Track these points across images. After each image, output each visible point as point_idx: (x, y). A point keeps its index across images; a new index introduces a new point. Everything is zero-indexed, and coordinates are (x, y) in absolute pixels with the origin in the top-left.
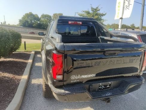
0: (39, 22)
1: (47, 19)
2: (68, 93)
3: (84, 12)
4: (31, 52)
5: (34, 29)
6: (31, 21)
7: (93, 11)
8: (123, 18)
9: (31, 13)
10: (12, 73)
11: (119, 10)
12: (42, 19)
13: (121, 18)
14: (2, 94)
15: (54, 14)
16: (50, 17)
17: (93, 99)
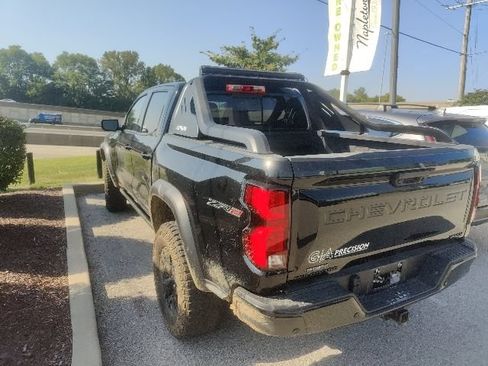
0: (49, 81)
1: (82, 70)
2: (304, 308)
3: (228, 49)
4: (60, 189)
5: (32, 107)
6: (18, 75)
7: (258, 48)
8: (350, 70)
9: (18, 47)
10: (26, 271)
11: (337, 47)
12: (60, 70)
13: (346, 73)
14: (25, 349)
15: (106, 55)
16: (92, 63)
17: (370, 314)
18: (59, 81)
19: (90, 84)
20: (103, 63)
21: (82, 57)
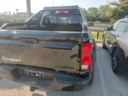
15: (100, 6)
18: (88, 15)
19: (95, 15)
20: (99, 9)
21: (94, 8)
